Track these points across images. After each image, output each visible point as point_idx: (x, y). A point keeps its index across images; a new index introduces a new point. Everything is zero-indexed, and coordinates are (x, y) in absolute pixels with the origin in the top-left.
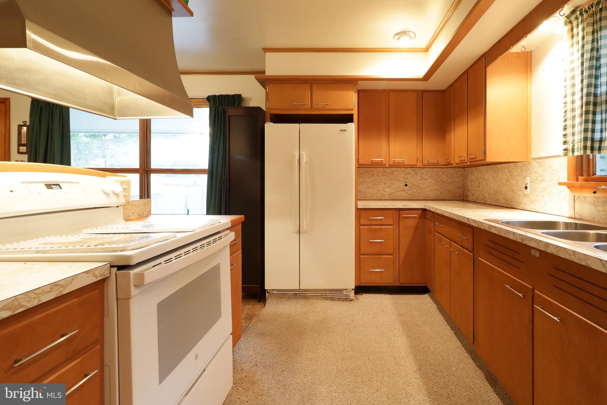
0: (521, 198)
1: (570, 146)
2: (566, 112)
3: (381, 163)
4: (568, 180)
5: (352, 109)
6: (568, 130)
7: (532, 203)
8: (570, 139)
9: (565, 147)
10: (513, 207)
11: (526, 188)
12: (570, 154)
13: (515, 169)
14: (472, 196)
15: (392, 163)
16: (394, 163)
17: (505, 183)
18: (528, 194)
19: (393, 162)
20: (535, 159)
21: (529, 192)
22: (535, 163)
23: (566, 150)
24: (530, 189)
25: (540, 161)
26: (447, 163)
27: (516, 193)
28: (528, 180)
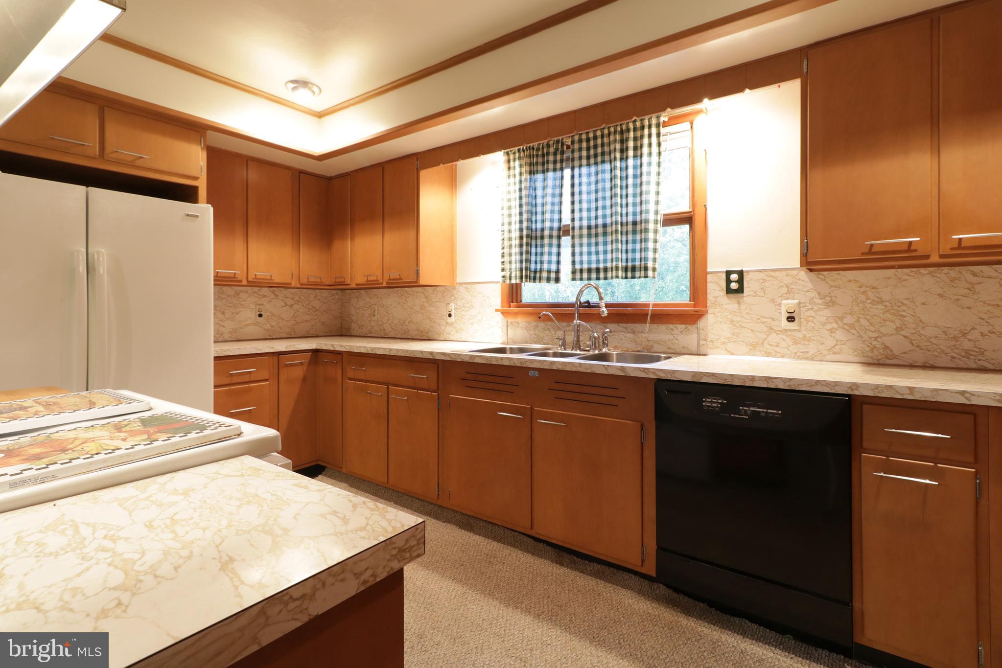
0: (443, 328)
1: (507, 274)
2: (503, 240)
3: (234, 277)
4: (501, 307)
5: (196, 178)
6: (505, 258)
7: (457, 332)
8: (507, 266)
9: (503, 274)
10: (431, 338)
11: (450, 315)
12: (508, 282)
13: (433, 294)
14: (359, 328)
15: (253, 279)
16: (256, 278)
17: (419, 310)
18: (453, 322)
19: (254, 277)
20: (461, 284)
21: (453, 320)
22: (461, 289)
23: (504, 277)
24: (455, 316)
25: (468, 286)
26: (335, 282)
27: (434, 322)
28: (452, 306)
